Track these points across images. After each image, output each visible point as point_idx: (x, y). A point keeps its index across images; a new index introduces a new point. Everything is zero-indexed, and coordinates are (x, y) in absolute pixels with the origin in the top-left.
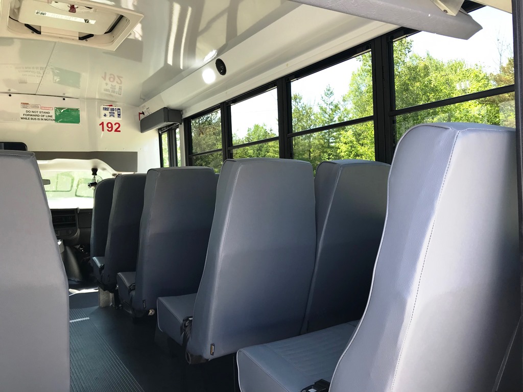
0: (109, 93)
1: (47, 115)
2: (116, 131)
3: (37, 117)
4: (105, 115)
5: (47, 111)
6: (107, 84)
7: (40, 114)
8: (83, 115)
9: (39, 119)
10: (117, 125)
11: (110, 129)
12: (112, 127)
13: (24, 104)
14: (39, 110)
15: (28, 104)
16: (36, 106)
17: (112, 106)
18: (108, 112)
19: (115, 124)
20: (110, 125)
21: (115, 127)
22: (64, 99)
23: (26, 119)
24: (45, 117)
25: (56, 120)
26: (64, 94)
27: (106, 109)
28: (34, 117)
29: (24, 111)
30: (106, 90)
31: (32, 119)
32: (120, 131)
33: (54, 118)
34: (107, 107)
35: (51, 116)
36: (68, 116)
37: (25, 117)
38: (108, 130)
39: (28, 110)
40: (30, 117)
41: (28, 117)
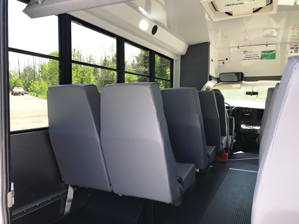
0: (296, 38)
1: (256, 56)
3: (251, 58)
4: (291, 52)
5: (256, 54)
6: (294, 32)
7: (253, 56)
8: (278, 54)
9: (252, 59)
13: (245, 51)
14: (252, 54)
15: (247, 51)
16: (251, 52)
17: (297, 46)
18: (294, 50)
22: (267, 46)
23: (245, 59)
24: (255, 58)
25: (261, 59)
26: (267, 43)
27: (292, 48)
28: (250, 58)
29: (244, 55)
30: (294, 36)
31: (248, 59)
33: (260, 57)
34: (293, 47)
35: (259, 57)
36: (269, 55)
37: (245, 58)
39: (247, 54)
40: (247, 58)
41: (246, 58)
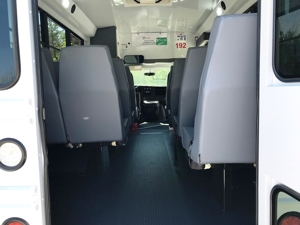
0: (180, 28)
1: (153, 42)
2: (184, 47)
3: (149, 43)
4: (178, 40)
5: (153, 40)
6: (179, 24)
7: (150, 42)
8: (169, 41)
9: (149, 44)
10: (184, 44)
11: (181, 47)
12: (182, 46)
13: (144, 37)
14: (150, 40)
15: (145, 37)
16: (149, 38)
17: (182, 34)
18: (180, 38)
19: (183, 44)
20: (181, 45)
21: (183, 46)
22: (160, 33)
23: (144, 44)
24: (152, 43)
25: (157, 44)
26: (160, 31)
27: (178, 36)
28: (147, 43)
29: (143, 41)
30: (179, 27)
31: (147, 44)
32: (185, 47)
33: (156, 43)
34: (179, 35)
35: (155, 42)
36: (162, 41)
37: (144, 43)
38: (180, 47)
39: (145, 40)
40: (146, 43)
41: (145, 43)
